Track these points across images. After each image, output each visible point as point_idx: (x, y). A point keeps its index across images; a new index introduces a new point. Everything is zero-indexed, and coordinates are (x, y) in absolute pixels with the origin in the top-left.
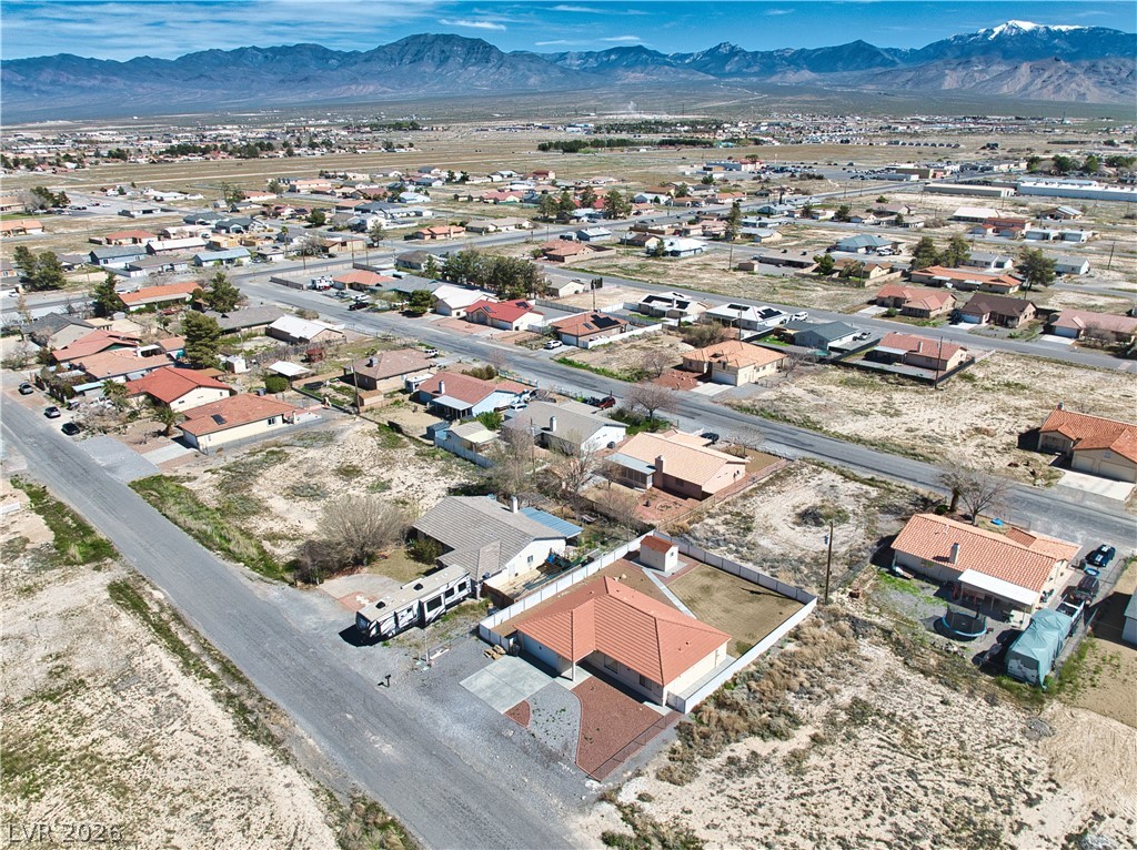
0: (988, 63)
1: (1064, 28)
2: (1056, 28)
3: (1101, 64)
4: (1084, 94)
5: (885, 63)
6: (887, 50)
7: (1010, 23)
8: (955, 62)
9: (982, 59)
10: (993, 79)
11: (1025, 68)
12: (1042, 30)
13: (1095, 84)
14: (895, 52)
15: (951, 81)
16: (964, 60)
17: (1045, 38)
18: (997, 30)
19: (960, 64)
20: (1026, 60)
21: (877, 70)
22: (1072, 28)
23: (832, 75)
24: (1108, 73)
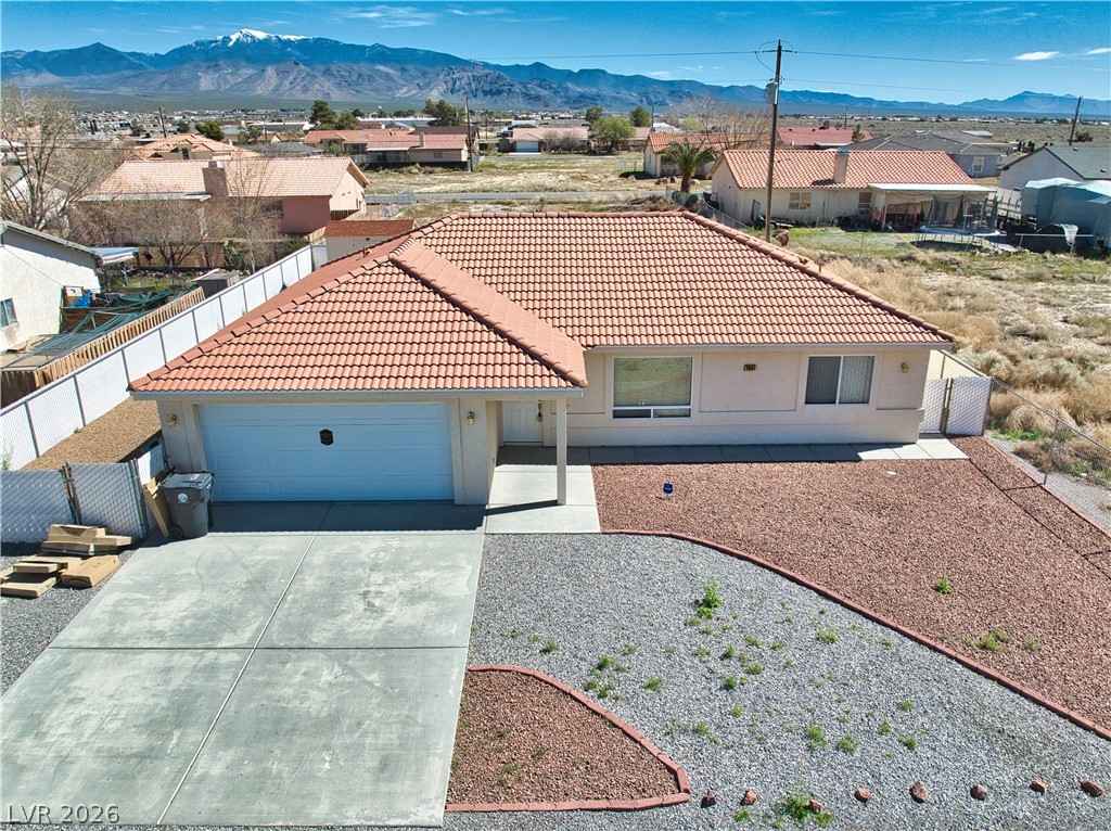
0: (236, 67)
1: (292, 38)
2: (286, 37)
3: (334, 68)
4: (328, 94)
5: (131, 66)
6: (130, 54)
7: (244, 31)
8: (205, 65)
9: (228, 62)
10: (245, 81)
11: (270, 71)
12: (274, 39)
13: (334, 85)
14: (140, 56)
15: (207, 82)
16: (212, 64)
17: (279, 46)
18: (234, 38)
19: (209, 67)
20: (269, 64)
21: (127, 73)
22: (299, 38)
23: (79, 78)
24: (341, 76)
